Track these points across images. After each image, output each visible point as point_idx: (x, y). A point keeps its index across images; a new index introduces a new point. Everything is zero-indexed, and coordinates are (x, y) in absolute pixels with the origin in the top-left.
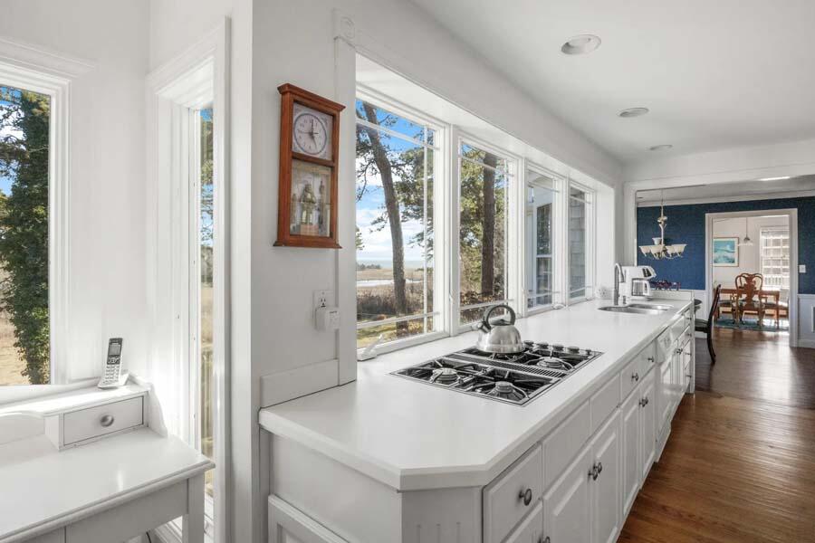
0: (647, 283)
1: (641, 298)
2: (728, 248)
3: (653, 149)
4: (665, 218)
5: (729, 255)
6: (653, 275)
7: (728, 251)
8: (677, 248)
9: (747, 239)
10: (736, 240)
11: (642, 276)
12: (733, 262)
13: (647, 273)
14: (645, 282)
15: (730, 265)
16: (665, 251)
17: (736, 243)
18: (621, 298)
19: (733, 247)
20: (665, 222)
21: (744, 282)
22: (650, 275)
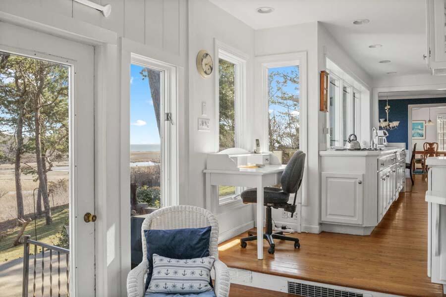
0: (385, 138)
1: (383, 146)
2: (420, 127)
3: (388, 73)
4: (389, 107)
5: (420, 132)
6: (388, 135)
7: (420, 129)
8: (395, 124)
9: (430, 121)
10: (424, 122)
11: (383, 135)
12: (423, 136)
13: (385, 134)
14: (384, 138)
15: (421, 138)
16: (389, 125)
17: (424, 124)
18: (375, 145)
19: (422, 127)
20: (389, 109)
21: (428, 146)
22: (386, 134)
